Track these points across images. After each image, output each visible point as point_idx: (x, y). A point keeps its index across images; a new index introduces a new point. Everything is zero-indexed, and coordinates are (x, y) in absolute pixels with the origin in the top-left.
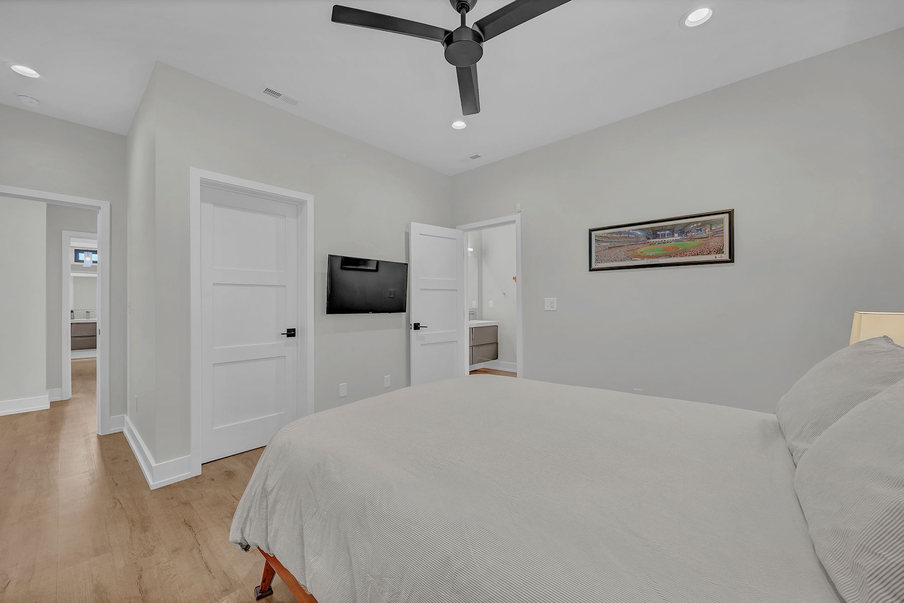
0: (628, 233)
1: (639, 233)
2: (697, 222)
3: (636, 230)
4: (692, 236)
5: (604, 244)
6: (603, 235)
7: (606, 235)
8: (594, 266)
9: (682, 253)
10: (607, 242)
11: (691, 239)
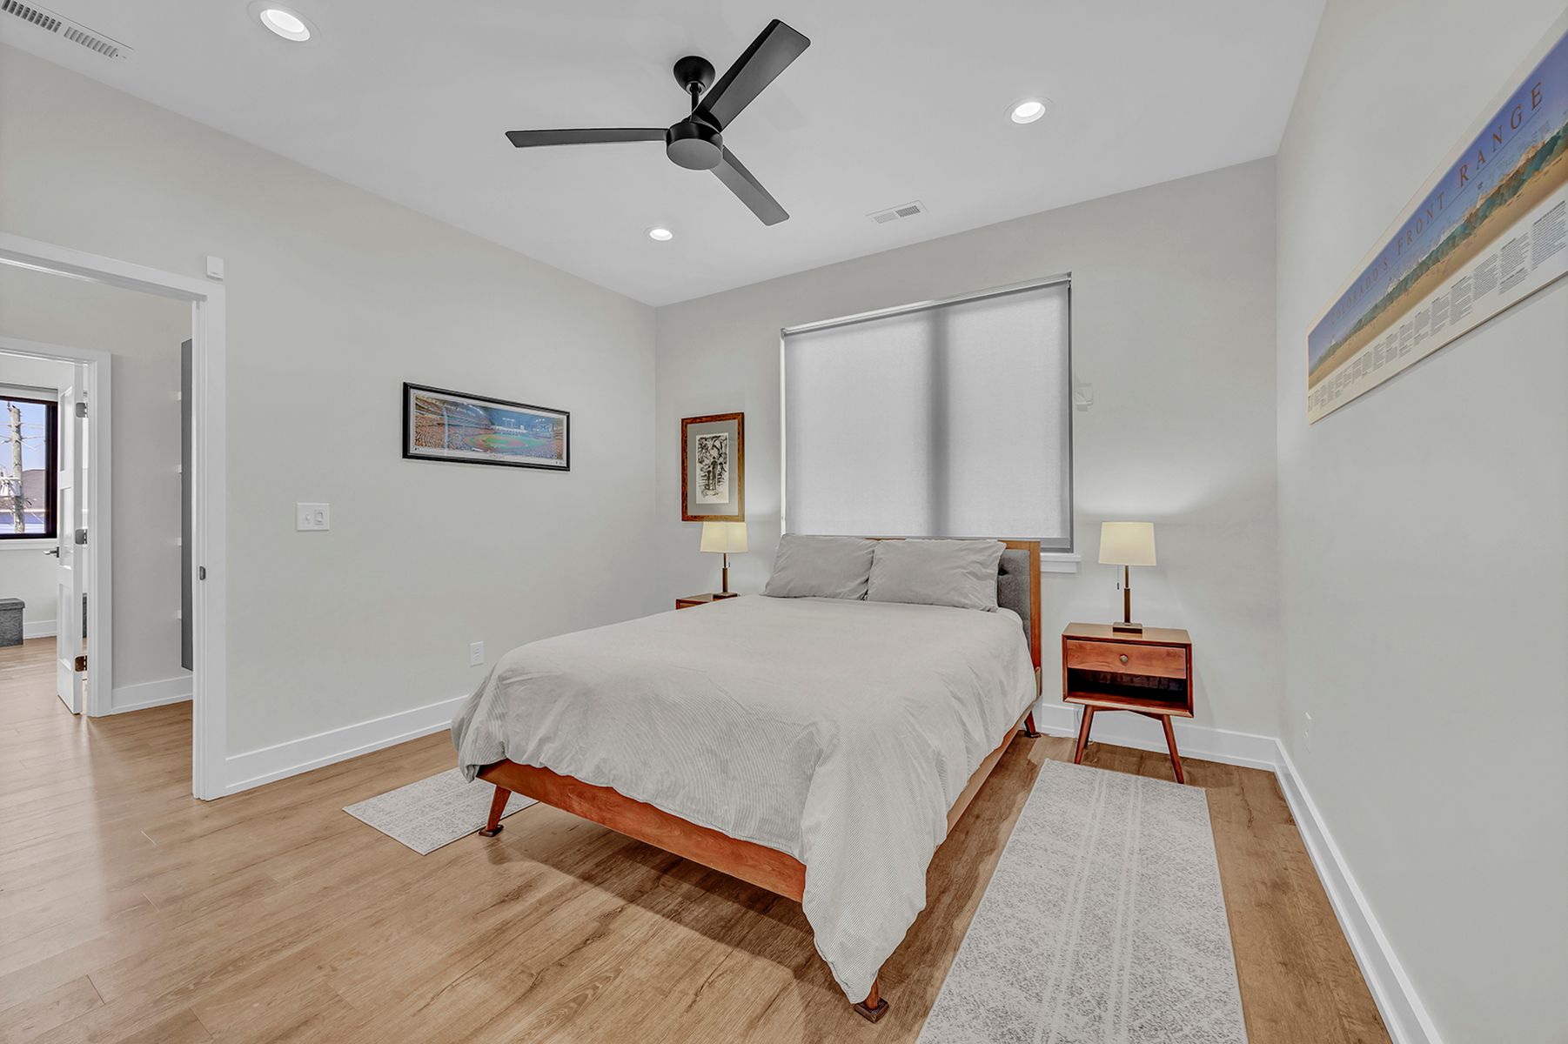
0: (466, 407)
1: (481, 412)
2: (543, 417)
3: (477, 406)
4: (537, 433)
5: (430, 416)
6: (430, 400)
7: (434, 401)
8: (412, 451)
9: (528, 453)
10: (435, 413)
11: (536, 436)
